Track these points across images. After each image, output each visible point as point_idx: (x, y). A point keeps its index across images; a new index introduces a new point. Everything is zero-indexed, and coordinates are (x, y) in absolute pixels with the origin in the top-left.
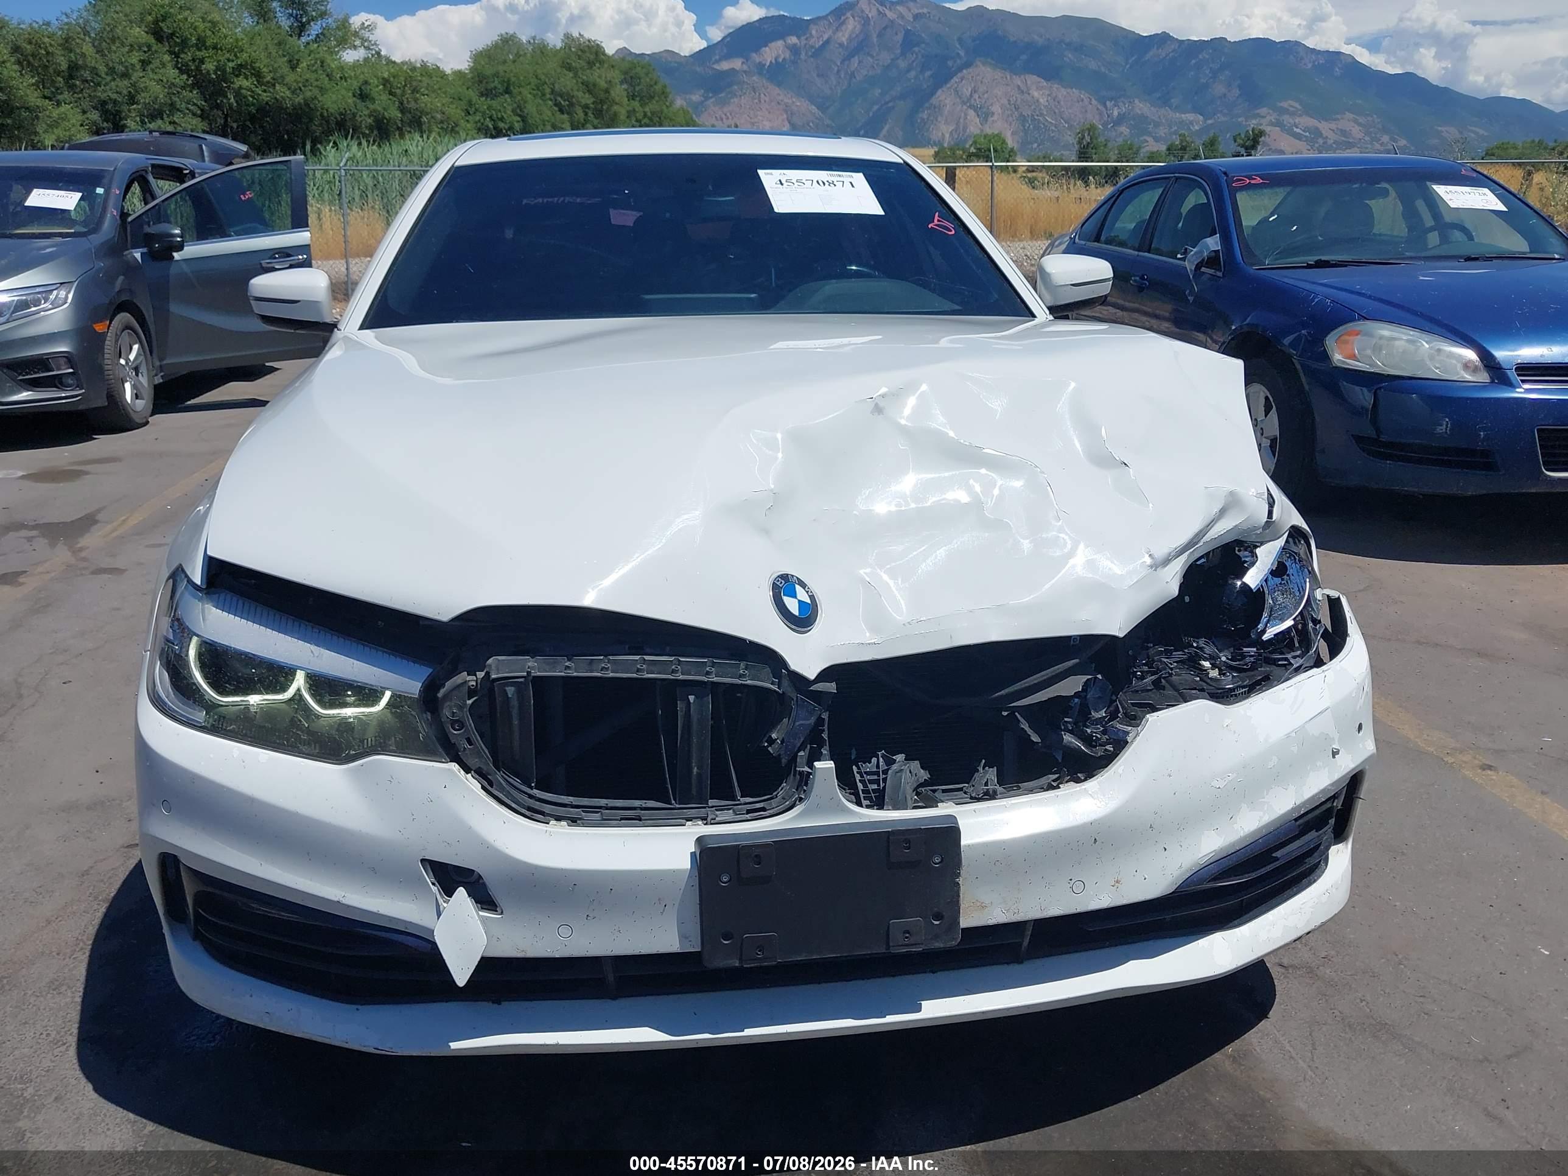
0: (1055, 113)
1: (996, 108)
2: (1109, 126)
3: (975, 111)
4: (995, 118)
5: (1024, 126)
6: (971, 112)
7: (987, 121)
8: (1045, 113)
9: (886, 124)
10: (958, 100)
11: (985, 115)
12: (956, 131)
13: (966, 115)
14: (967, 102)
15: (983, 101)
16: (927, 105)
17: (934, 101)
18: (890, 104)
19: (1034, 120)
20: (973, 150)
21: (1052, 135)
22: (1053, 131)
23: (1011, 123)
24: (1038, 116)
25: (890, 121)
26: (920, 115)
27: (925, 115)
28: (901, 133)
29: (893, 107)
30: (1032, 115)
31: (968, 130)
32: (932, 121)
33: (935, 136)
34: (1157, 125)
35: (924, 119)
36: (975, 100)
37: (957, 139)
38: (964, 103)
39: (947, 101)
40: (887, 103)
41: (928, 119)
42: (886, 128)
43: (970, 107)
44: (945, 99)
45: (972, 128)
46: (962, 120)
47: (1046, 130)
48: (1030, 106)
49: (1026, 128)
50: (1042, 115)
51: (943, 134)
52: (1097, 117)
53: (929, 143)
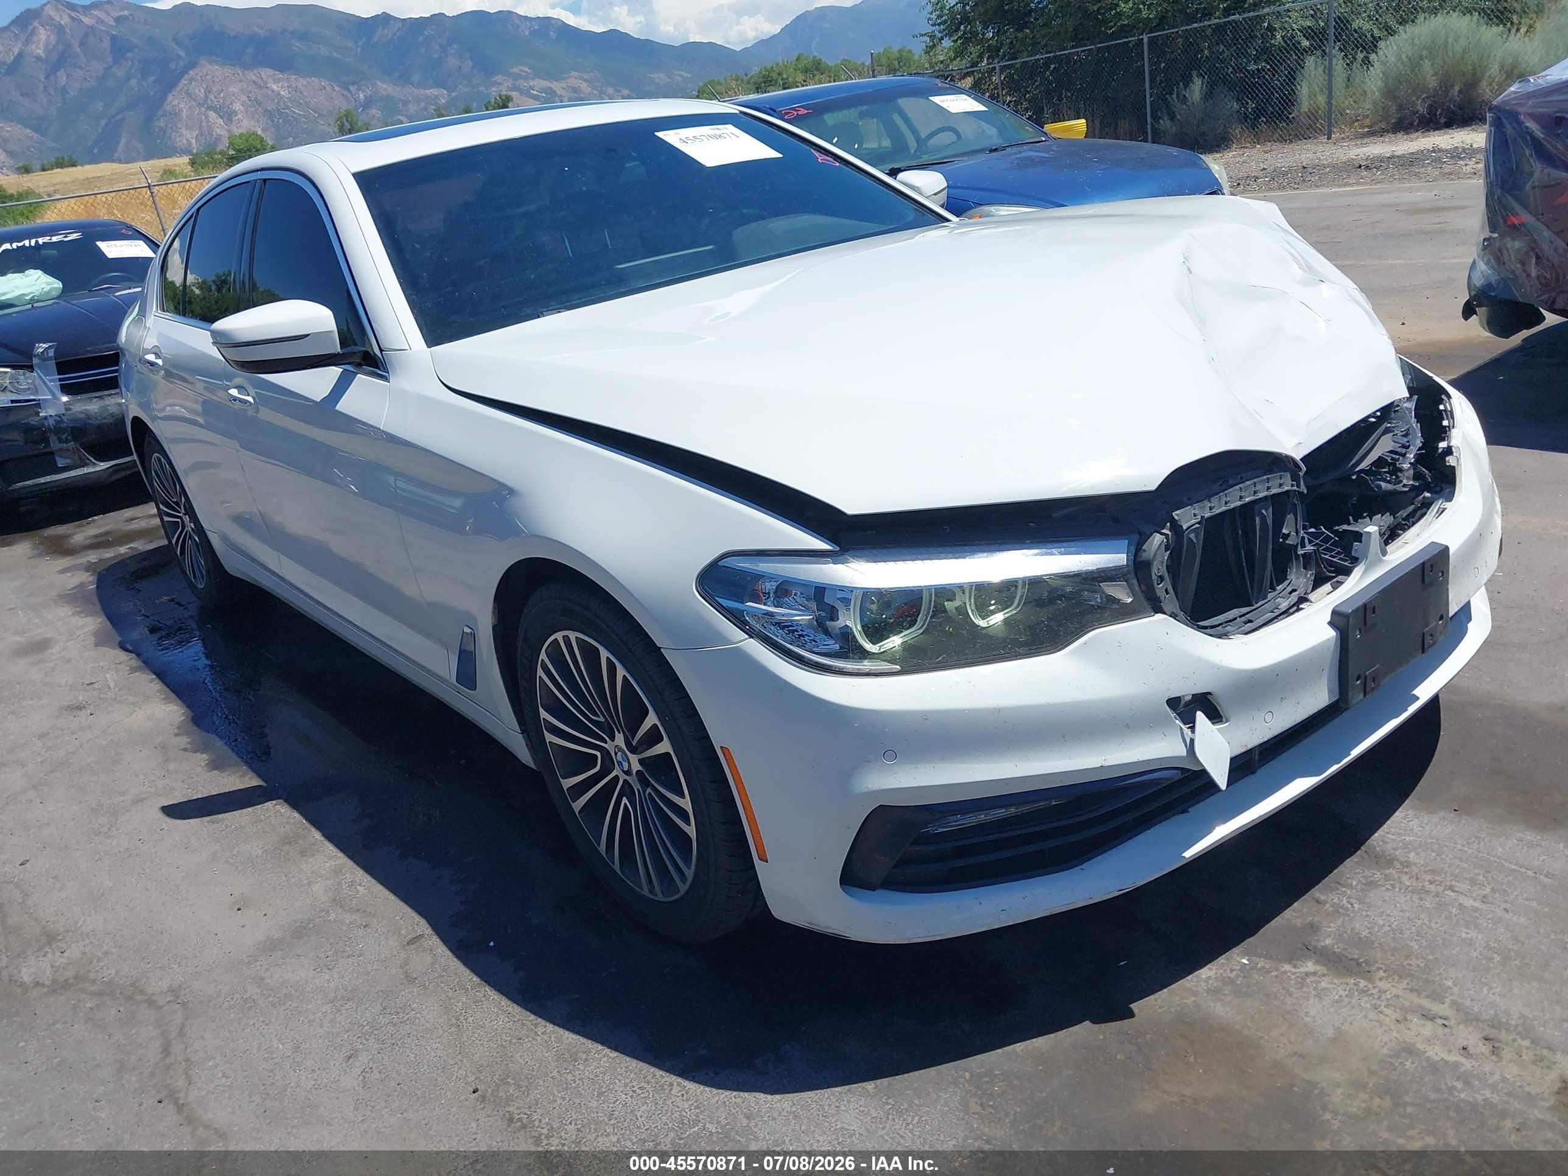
0: (301, 104)
1: (237, 107)
2: (360, 110)
3: (215, 112)
4: (240, 116)
5: (273, 121)
6: (211, 114)
7: (231, 121)
8: (290, 105)
9: (120, 138)
10: (194, 103)
11: (228, 115)
12: (202, 135)
13: (207, 117)
14: (203, 103)
15: (221, 101)
16: (160, 112)
17: (167, 107)
18: (119, 117)
19: (281, 114)
20: (232, 152)
21: (305, 126)
22: (305, 123)
23: (258, 119)
24: (283, 109)
25: (124, 134)
26: (156, 124)
27: (161, 123)
28: (141, 145)
29: (123, 119)
30: (278, 110)
31: (214, 133)
32: (172, 128)
33: (181, 142)
34: (406, 103)
35: (162, 128)
36: (212, 100)
37: (205, 143)
38: (200, 105)
39: (182, 106)
40: (114, 116)
41: (166, 126)
42: (123, 141)
43: (210, 108)
44: (179, 103)
45: (218, 131)
46: (204, 124)
47: (297, 122)
48: (273, 100)
49: (275, 122)
50: (288, 107)
51: (187, 140)
52: (345, 103)
53: (176, 152)
